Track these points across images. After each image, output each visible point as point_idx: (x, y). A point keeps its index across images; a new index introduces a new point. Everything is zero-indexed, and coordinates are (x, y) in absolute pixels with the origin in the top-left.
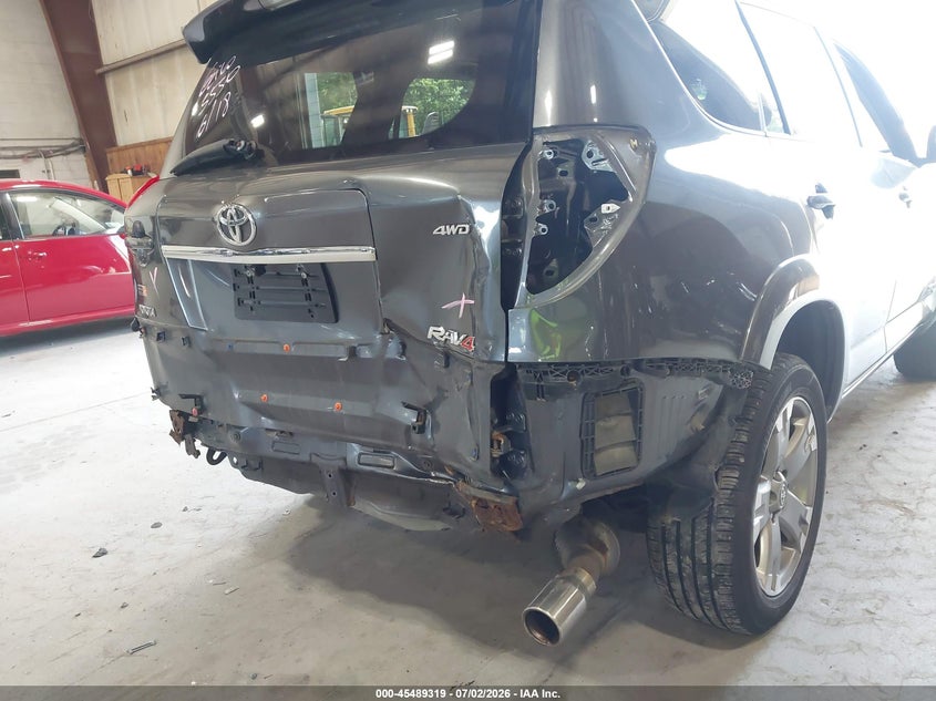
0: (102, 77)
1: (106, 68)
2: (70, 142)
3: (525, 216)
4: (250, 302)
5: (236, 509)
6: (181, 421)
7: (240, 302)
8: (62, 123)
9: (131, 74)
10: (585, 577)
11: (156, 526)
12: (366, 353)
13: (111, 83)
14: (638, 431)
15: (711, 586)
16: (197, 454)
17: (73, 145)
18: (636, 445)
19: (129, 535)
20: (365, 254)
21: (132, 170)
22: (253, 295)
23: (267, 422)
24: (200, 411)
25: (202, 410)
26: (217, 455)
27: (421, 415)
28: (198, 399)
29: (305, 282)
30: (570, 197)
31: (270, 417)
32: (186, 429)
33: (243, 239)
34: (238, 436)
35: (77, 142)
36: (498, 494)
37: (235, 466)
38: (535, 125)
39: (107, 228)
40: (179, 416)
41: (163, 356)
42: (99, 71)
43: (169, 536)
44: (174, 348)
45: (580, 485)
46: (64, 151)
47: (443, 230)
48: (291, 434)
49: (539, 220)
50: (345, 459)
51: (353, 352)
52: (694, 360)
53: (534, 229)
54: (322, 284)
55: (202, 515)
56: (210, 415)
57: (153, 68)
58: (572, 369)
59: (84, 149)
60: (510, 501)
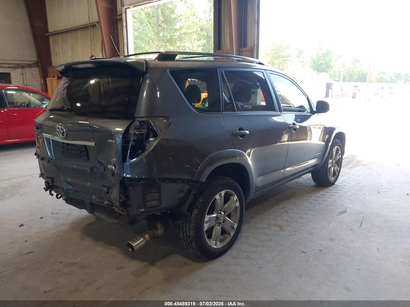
0: (48, 37)
1: (50, 34)
2: (33, 63)
3: (130, 140)
4: (66, 152)
5: (69, 214)
6: (47, 184)
7: (64, 152)
8: (29, 54)
9: (60, 37)
10: (147, 236)
11: (42, 218)
12: (95, 170)
13: (51, 40)
14: (160, 197)
15: (191, 242)
16: (52, 195)
17: (34, 64)
18: (159, 200)
19: (32, 220)
20: (93, 144)
21: (57, 77)
22: (67, 150)
23: (70, 187)
24: (52, 182)
25: (53, 182)
26: (59, 196)
27: (109, 189)
28: (52, 179)
29: (80, 148)
30: (145, 135)
31: (71, 185)
32: (49, 187)
33: (63, 136)
34: (63, 190)
35: (36, 63)
36: (123, 211)
37: (64, 199)
38: (135, 116)
39: (43, 104)
40: (47, 183)
41: (43, 164)
42: (47, 34)
43: (45, 222)
44: (45, 162)
45: (142, 210)
46: (30, 66)
47: (110, 141)
48: (78, 191)
49: (133, 141)
50: (91, 200)
51: (92, 169)
52: (177, 179)
53: (131, 143)
54: (84, 149)
55: (57, 216)
56: (55, 184)
57: (69, 35)
58: (139, 180)
59: (38, 66)
60: (125, 213)
